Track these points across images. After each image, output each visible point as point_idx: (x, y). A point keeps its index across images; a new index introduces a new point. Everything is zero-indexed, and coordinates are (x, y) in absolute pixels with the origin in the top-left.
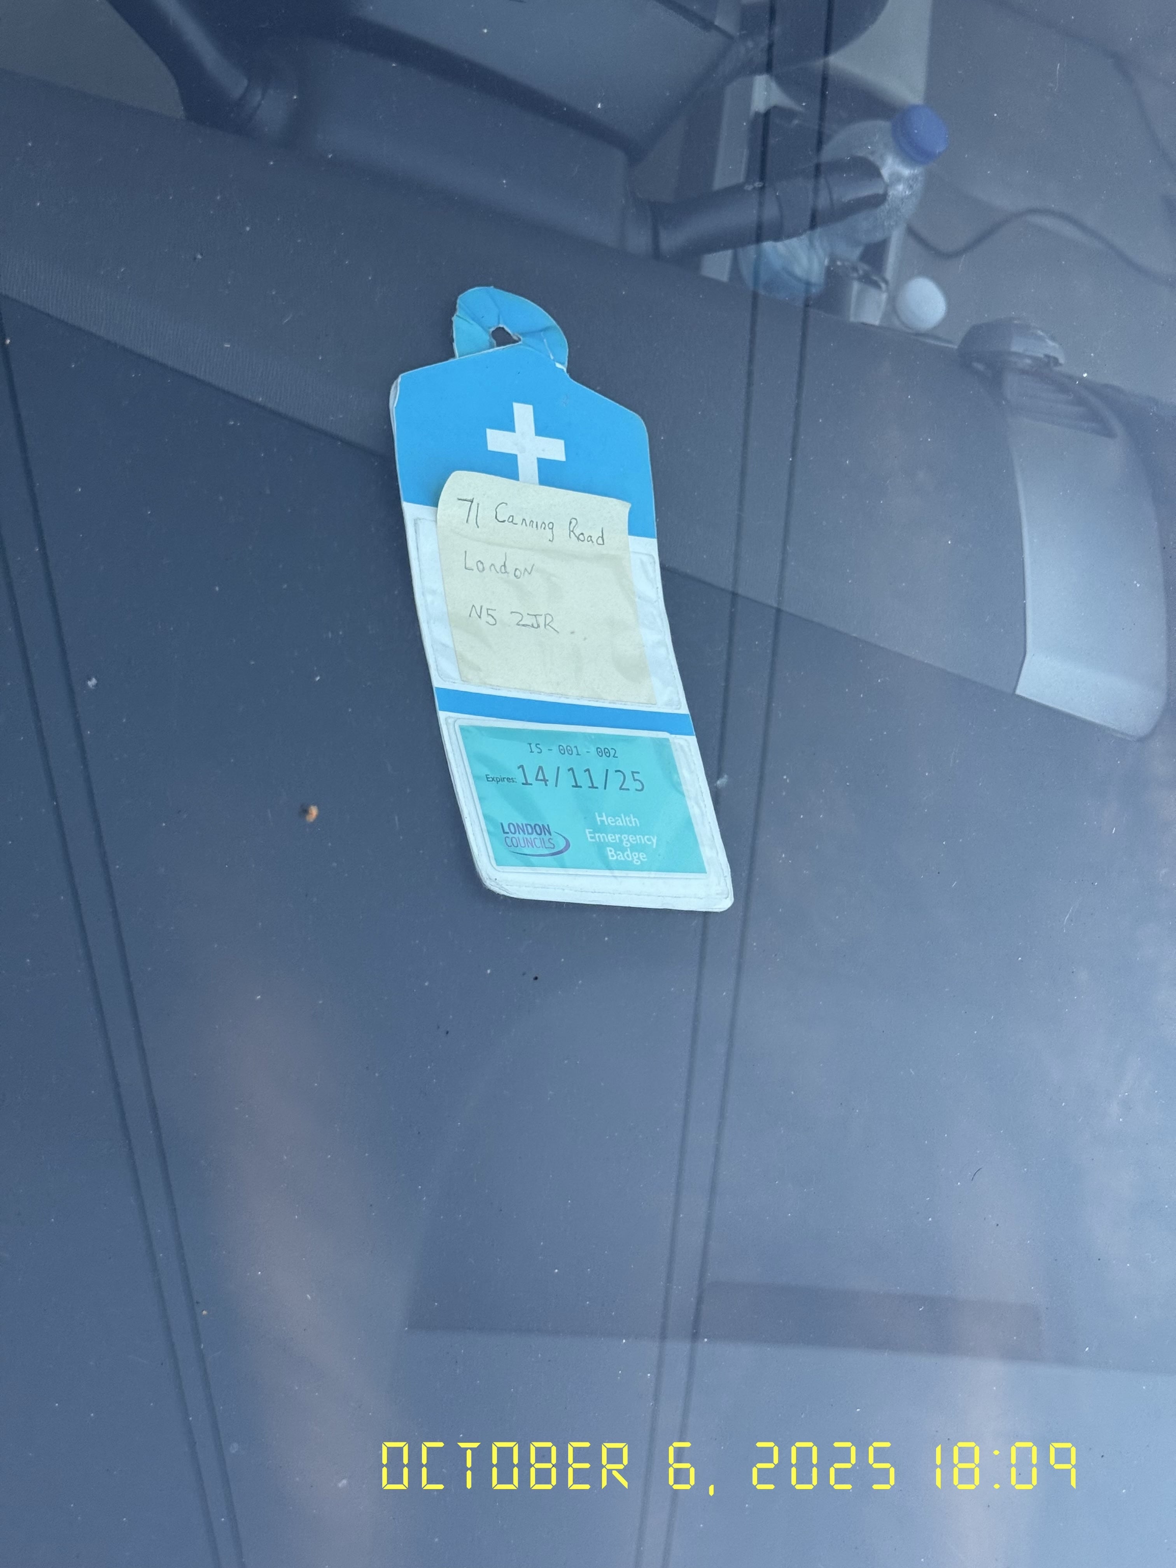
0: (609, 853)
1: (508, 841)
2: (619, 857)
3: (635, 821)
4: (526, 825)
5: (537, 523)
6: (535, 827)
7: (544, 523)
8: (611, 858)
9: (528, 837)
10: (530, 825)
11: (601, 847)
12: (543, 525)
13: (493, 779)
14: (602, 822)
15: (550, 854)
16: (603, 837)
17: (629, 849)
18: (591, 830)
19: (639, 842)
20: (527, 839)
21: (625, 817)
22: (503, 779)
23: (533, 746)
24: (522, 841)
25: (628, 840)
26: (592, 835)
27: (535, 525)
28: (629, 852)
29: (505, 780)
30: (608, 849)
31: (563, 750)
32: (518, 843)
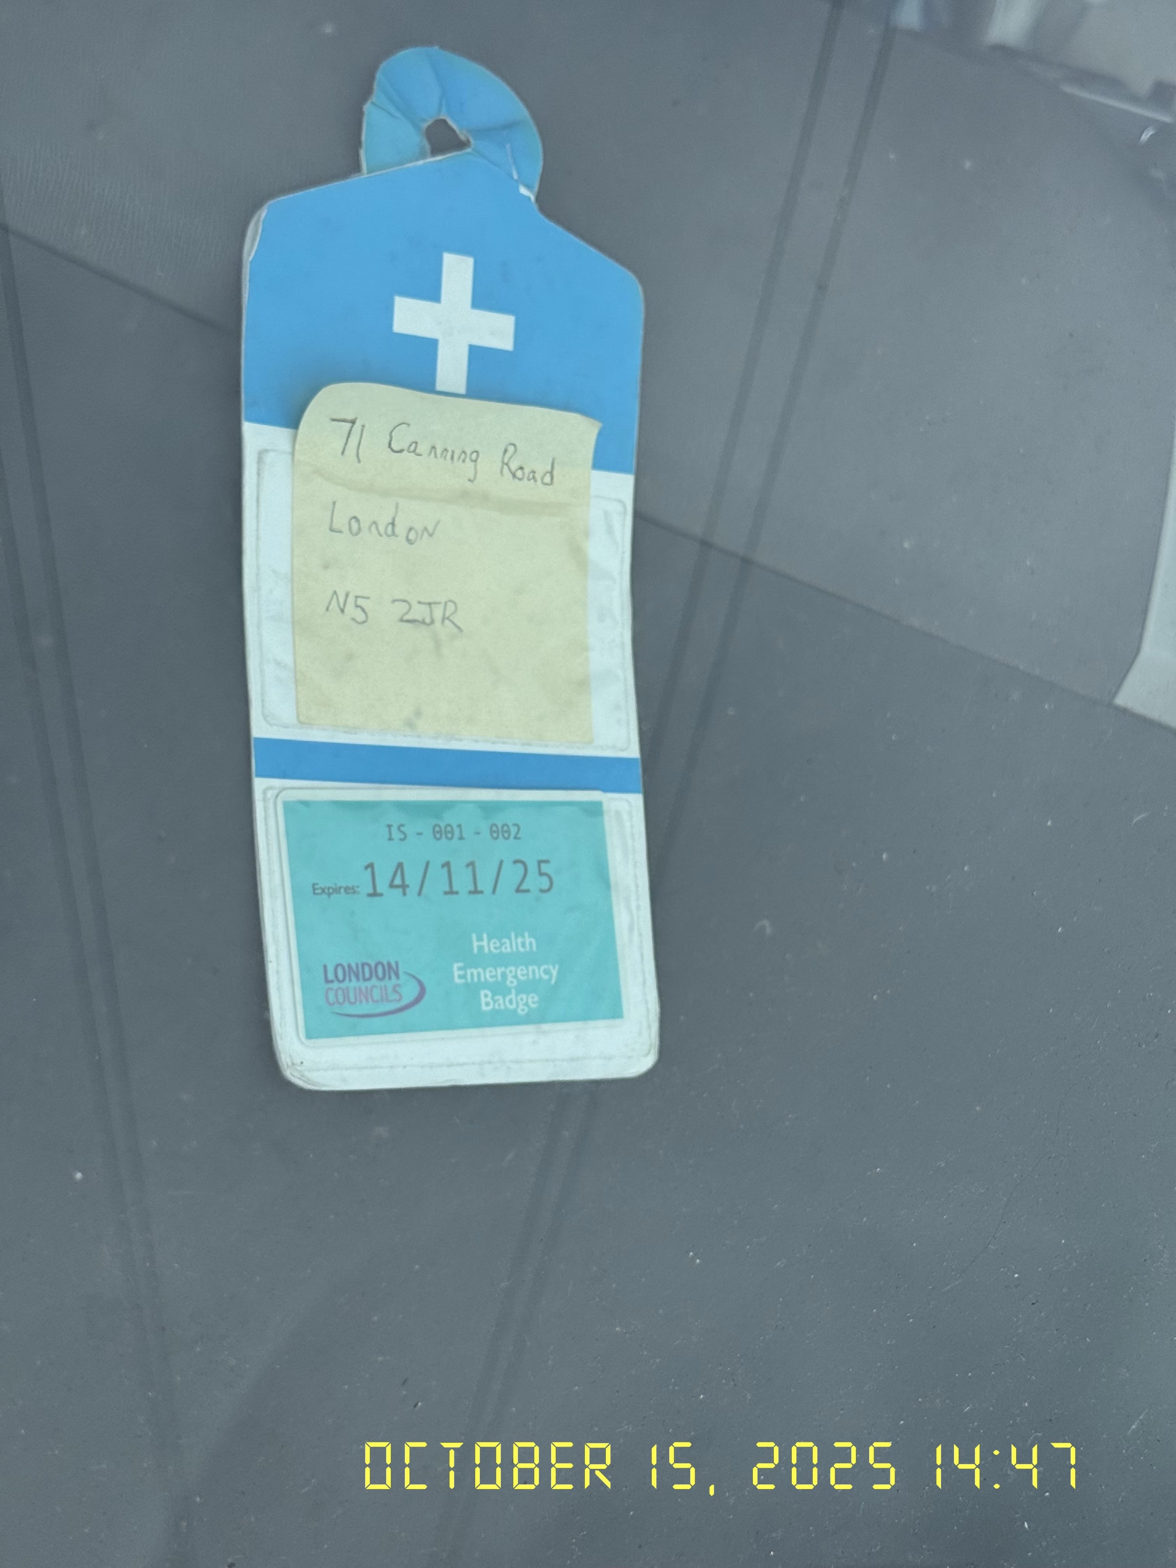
0: (483, 1000)
1: (331, 995)
2: (496, 1004)
3: (531, 944)
4: (363, 965)
5: (453, 452)
6: (376, 965)
7: (464, 452)
8: (484, 1008)
9: (363, 985)
10: (369, 965)
11: (472, 989)
12: (463, 456)
13: (321, 893)
14: (481, 948)
15: (392, 1011)
16: (479, 974)
17: (513, 991)
18: (461, 964)
19: (531, 976)
20: (360, 989)
21: (516, 938)
22: (337, 890)
23: (394, 830)
24: (351, 994)
25: (516, 974)
26: (462, 973)
27: (449, 454)
28: (513, 996)
29: (342, 890)
30: (482, 993)
31: (439, 833)
32: (346, 997)
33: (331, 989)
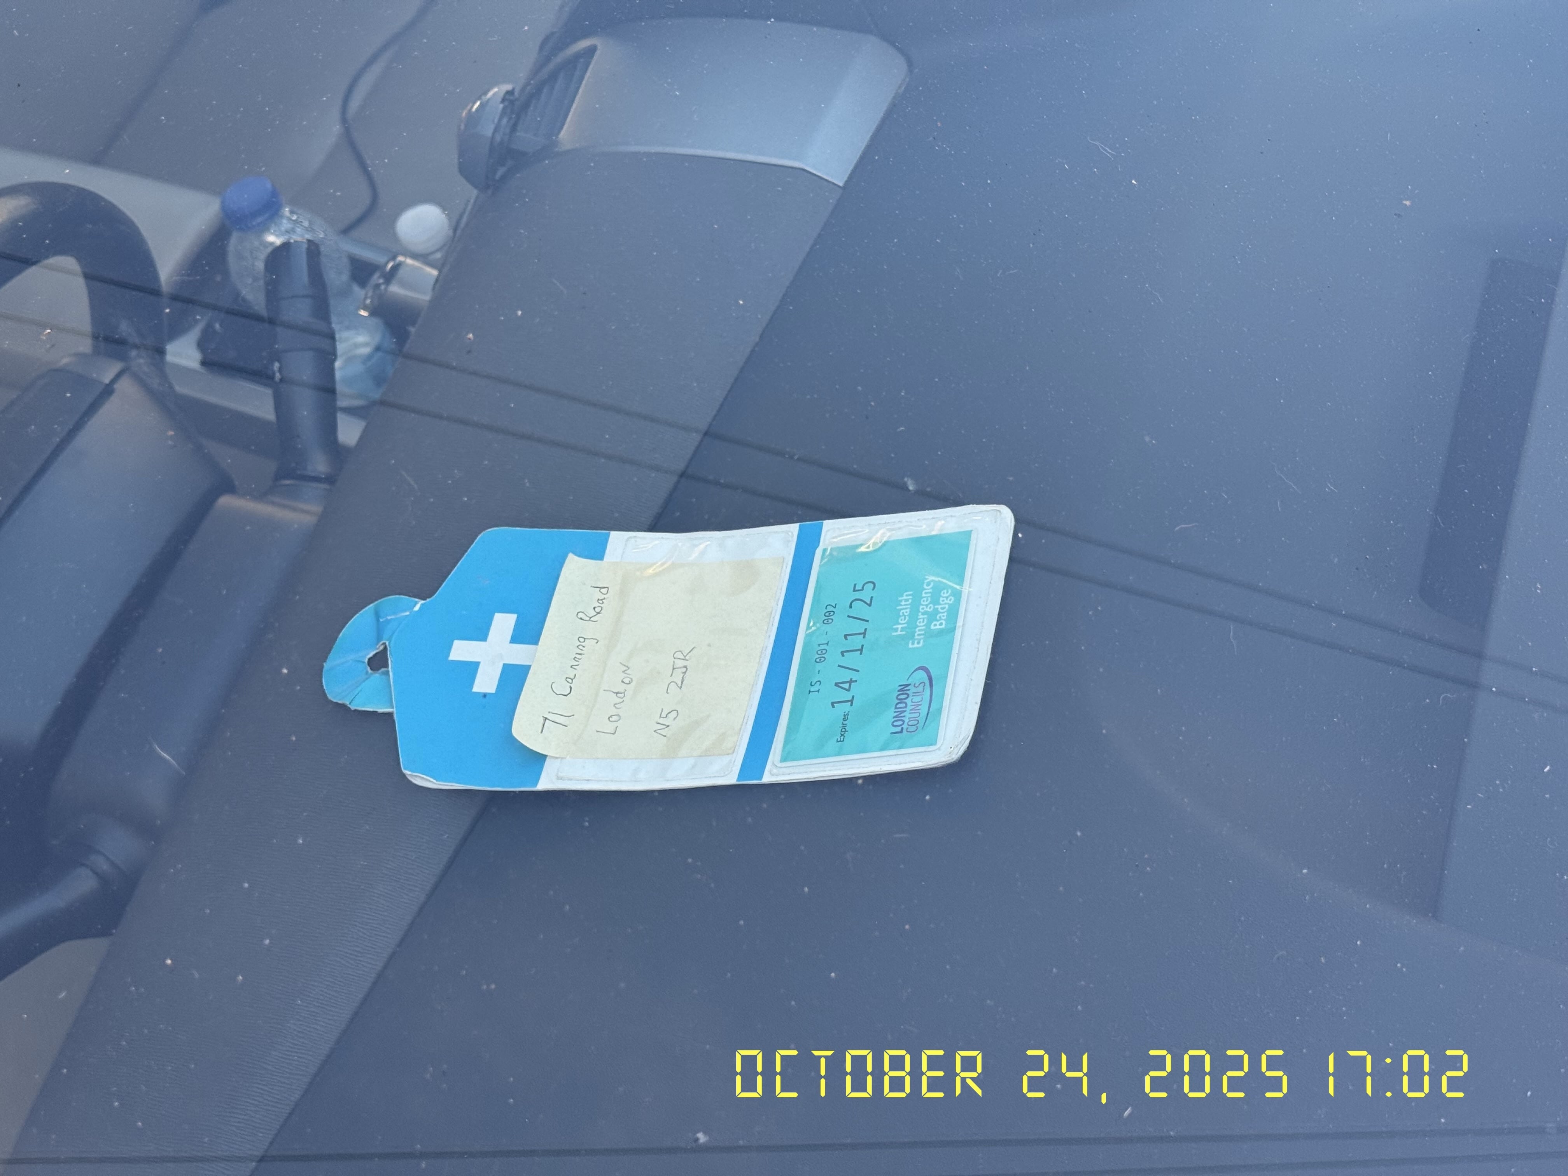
0: (938, 627)
1: (911, 729)
2: (943, 618)
3: (907, 595)
4: (896, 708)
5: (577, 654)
6: (899, 700)
8: (943, 626)
9: (909, 708)
10: (897, 704)
11: (929, 634)
12: (580, 647)
13: (842, 735)
14: (903, 629)
15: (930, 688)
16: (919, 630)
17: (936, 607)
18: (911, 642)
19: (929, 595)
20: (911, 710)
21: (901, 605)
22: (844, 725)
23: (812, 689)
24: (913, 715)
25: (926, 606)
26: (916, 642)
27: (579, 657)
28: (939, 607)
30: (932, 627)
31: (821, 660)
32: (915, 719)
33: (907, 728)
